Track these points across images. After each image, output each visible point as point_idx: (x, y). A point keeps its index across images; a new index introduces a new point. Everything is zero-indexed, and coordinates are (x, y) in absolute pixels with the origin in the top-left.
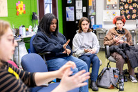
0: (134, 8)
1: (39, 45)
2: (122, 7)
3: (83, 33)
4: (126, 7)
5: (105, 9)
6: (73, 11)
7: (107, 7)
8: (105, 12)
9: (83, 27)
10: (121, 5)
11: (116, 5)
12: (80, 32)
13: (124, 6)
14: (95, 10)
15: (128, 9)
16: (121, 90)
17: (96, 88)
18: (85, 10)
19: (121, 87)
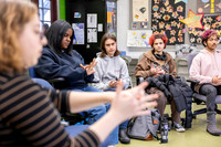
0: (173, 28)
1: (47, 68)
2: (155, 27)
3: (107, 58)
4: (161, 26)
5: (130, 29)
6: (83, 30)
7: (134, 25)
8: (130, 33)
9: (108, 48)
10: (153, 23)
11: (146, 24)
12: (102, 56)
13: (158, 25)
14: (115, 30)
15: (164, 29)
16: (163, 141)
17: (127, 138)
18: (100, 29)
19: (164, 138)
